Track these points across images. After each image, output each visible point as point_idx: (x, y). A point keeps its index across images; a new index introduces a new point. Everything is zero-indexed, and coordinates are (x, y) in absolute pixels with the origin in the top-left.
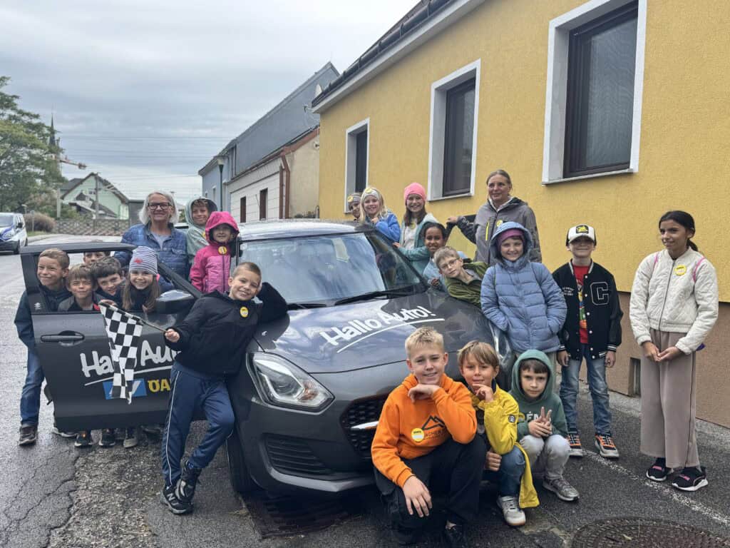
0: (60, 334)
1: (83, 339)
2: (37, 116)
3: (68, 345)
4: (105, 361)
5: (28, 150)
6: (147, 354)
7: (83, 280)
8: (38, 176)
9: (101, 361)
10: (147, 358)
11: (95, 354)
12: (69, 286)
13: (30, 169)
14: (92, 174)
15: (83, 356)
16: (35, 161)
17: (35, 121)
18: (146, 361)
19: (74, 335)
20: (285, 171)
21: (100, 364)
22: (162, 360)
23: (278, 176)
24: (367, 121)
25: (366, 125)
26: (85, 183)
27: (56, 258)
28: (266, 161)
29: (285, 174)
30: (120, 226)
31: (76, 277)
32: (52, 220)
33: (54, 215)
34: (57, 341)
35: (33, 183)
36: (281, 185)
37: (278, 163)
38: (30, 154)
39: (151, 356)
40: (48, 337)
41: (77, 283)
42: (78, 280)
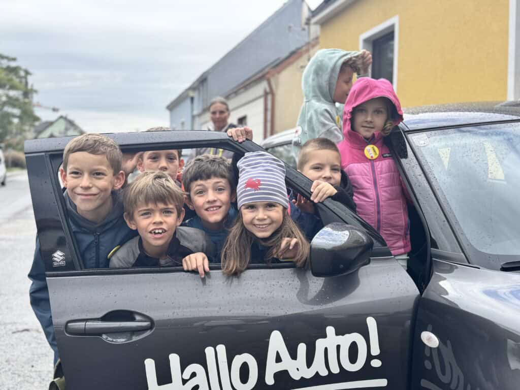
0: (105, 318)
1: (150, 328)
2: (14, 59)
3: (121, 340)
4: (194, 375)
5: (6, 92)
6: (278, 359)
7: (161, 206)
8: (14, 116)
9: (186, 375)
10: (280, 367)
11: (174, 360)
12: (132, 218)
13: (8, 109)
14: (61, 117)
15: (150, 365)
16: (12, 102)
17: (13, 64)
18: (277, 376)
19: (133, 320)
20: (269, 94)
21: (185, 382)
22: (309, 374)
23: (262, 101)
24: (394, 20)
25: (393, 26)
26: (55, 125)
27: (103, 153)
28: (246, 85)
29: (269, 97)
31: (147, 200)
34: (99, 332)
35: (10, 123)
36: (266, 110)
37: (262, 87)
38: (7, 96)
39: (287, 364)
40: (81, 325)
41: (148, 213)
42: (151, 206)
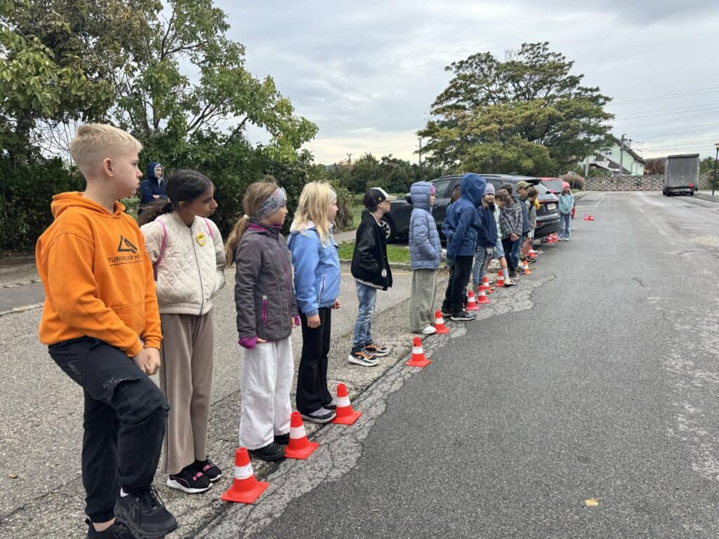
30: (642, 182)
32: (582, 179)
33: (583, 174)
